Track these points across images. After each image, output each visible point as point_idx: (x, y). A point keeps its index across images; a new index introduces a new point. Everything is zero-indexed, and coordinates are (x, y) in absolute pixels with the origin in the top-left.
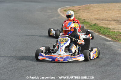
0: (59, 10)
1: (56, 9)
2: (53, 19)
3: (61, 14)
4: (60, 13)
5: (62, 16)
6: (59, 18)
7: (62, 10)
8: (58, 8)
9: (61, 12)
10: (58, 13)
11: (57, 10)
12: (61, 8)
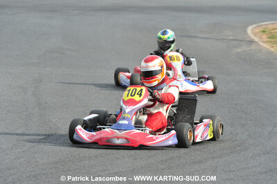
0: (249, 30)
1: (244, 29)
2: (239, 50)
3: (256, 39)
4: (253, 37)
5: (259, 45)
6: (253, 47)
7: (257, 30)
8: (248, 26)
9: (255, 35)
10: (248, 36)
11: (246, 31)
12: (254, 26)
